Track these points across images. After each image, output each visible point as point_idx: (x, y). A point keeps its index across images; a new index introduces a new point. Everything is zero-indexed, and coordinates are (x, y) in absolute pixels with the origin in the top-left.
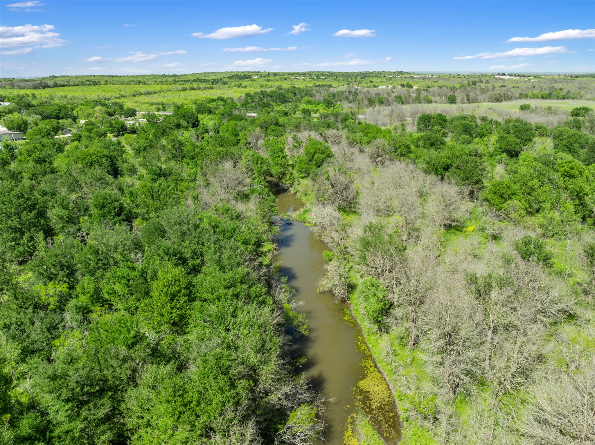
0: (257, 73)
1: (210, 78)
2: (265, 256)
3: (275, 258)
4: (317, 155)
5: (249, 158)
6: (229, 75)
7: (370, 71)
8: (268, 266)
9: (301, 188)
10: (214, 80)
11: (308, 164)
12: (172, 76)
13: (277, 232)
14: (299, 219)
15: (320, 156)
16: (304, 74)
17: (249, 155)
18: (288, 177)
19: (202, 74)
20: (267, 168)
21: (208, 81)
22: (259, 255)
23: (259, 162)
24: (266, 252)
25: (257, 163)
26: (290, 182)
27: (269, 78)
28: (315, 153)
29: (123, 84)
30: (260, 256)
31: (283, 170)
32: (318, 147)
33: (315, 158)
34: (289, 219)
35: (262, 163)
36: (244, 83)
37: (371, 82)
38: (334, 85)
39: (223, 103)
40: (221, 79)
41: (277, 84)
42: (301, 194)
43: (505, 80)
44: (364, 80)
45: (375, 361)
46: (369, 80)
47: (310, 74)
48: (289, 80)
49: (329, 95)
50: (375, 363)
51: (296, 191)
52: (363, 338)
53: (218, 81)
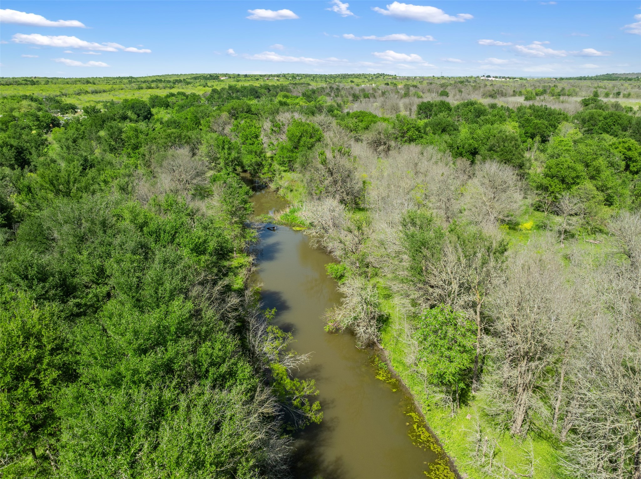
0: (225, 75)
1: (172, 79)
2: (236, 275)
3: (252, 278)
4: (304, 139)
5: (212, 142)
6: (193, 76)
8: (240, 293)
9: (284, 183)
10: (177, 81)
11: (292, 151)
12: (128, 78)
13: (254, 238)
14: (284, 221)
15: (308, 140)
16: (278, 76)
17: (212, 138)
18: (266, 169)
19: (163, 76)
20: (236, 155)
21: (169, 82)
22: (225, 272)
23: (226, 146)
24: (236, 267)
25: (223, 148)
26: (269, 175)
27: (239, 79)
28: (301, 136)
29: (68, 83)
30: (226, 275)
31: (259, 159)
32: (305, 128)
33: (302, 143)
34: (270, 223)
35: (229, 148)
36: (210, 83)
37: (352, 82)
38: (312, 83)
39: (183, 97)
40: (184, 80)
41: (247, 84)
42: (285, 190)
43: (492, 80)
44: (344, 80)
45: (453, 466)
46: (349, 80)
47: (284, 76)
48: (262, 80)
49: (307, 91)
50: (455, 471)
51: (278, 186)
52: (420, 417)
53: (180, 81)
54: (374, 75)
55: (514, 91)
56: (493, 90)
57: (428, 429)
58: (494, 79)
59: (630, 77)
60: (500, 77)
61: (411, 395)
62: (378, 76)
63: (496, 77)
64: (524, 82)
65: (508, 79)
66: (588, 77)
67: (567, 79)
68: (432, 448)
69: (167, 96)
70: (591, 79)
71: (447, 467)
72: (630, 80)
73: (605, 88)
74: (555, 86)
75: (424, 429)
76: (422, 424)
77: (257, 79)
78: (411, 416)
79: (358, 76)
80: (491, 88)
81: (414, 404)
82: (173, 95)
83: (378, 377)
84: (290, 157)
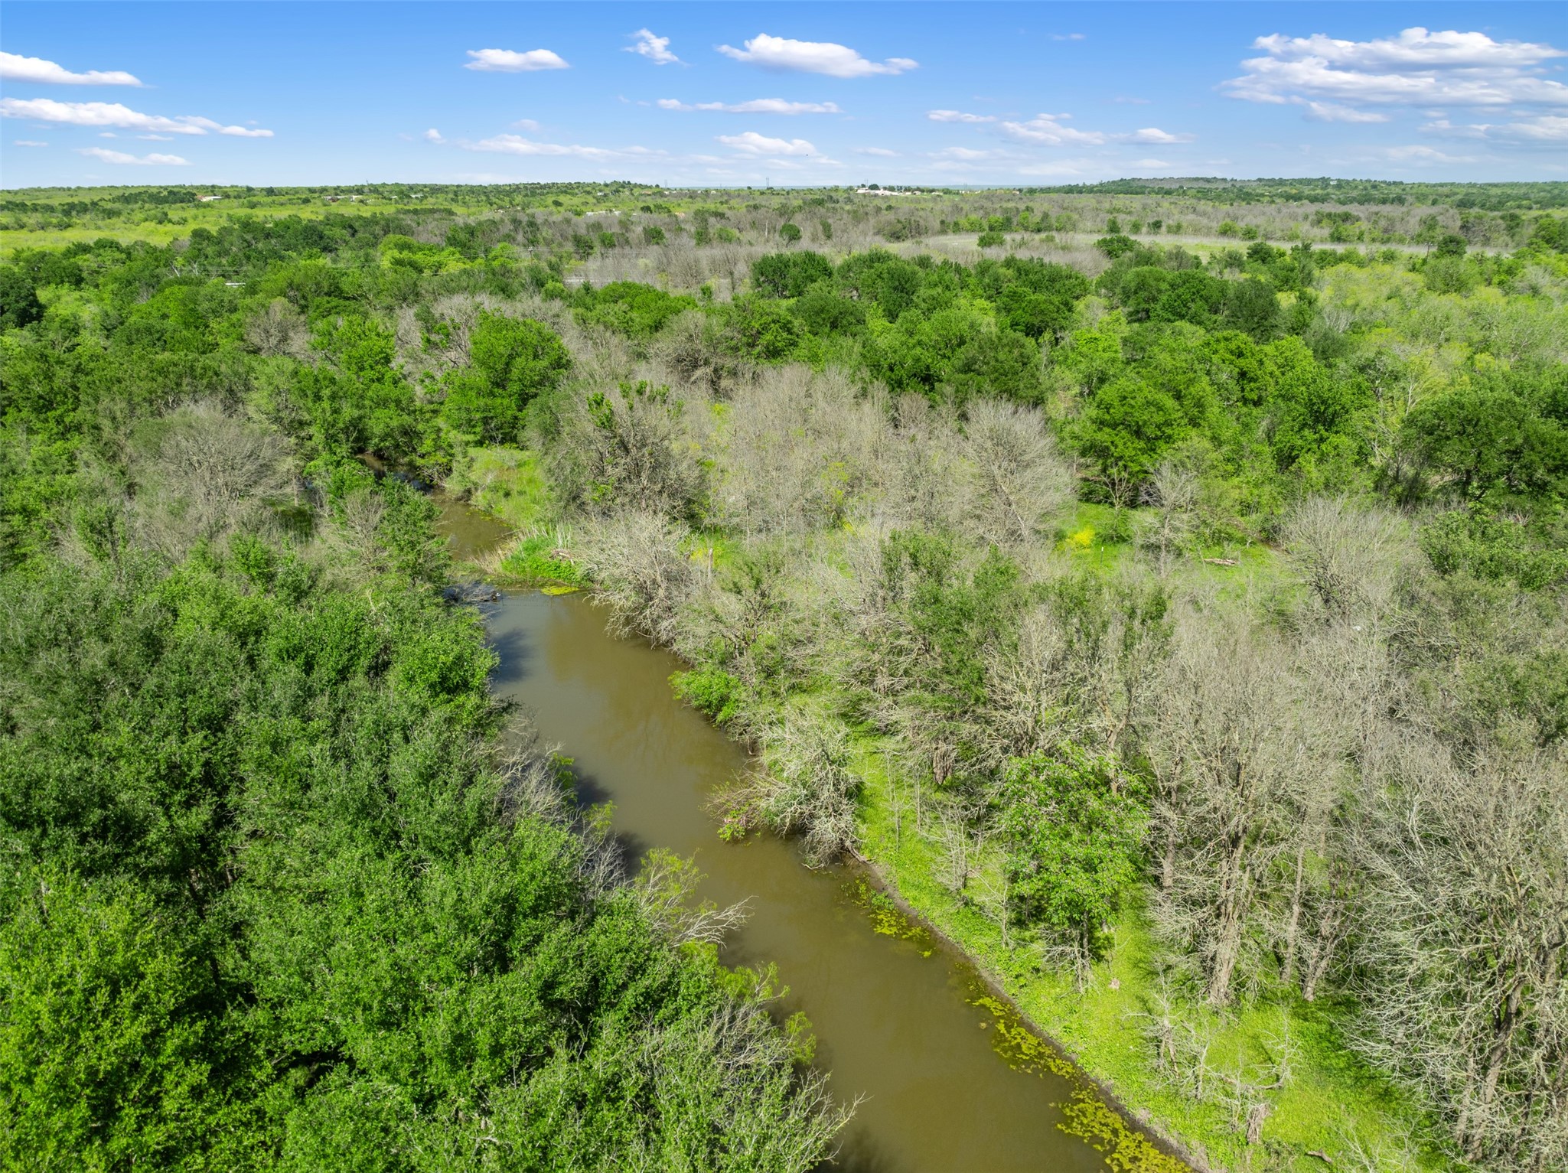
0: (212, 190)
1: (55, 203)
4: (519, 362)
5: (283, 382)
6: (119, 193)
7: (542, 183)
9: (482, 475)
10: (72, 206)
11: (492, 394)
14: (514, 575)
15: (531, 364)
16: (359, 190)
17: (281, 372)
18: (428, 443)
19: (24, 192)
20: (356, 413)
21: (50, 209)
27: (253, 200)
28: (511, 356)
31: (406, 420)
32: (519, 335)
33: (515, 373)
35: (334, 397)
36: (174, 213)
37: (557, 204)
38: (459, 210)
39: (117, 255)
40: (94, 204)
41: (283, 214)
42: (489, 496)
43: (884, 197)
44: (536, 200)
45: (1110, 1099)
46: (550, 199)
47: (375, 190)
48: (319, 203)
49: (455, 230)
50: (1118, 1109)
51: (469, 485)
52: (1004, 1004)
53: (83, 209)
54: (606, 185)
55: (942, 222)
56: (899, 221)
57: (1030, 1029)
58: (887, 193)
59: (1167, 187)
60: (900, 189)
61: (966, 958)
62: (619, 188)
63: (892, 189)
64: (957, 198)
65: (918, 193)
66: (1084, 186)
67: (1043, 190)
68: (1054, 1069)
69: (70, 253)
70: (1091, 190)
71: (1099, 1104)
72: (1169, 192)
73: (1130, 213)
74: (1027, 209)
75: (1023, 1031)
76: (1014, 1019)
77: (306, 201)
78: (983, 1006)
79: (568, 189)
80: (890, 216)
81: (980, 977)
82: (84, 249)
83: (879, 930)
84: (487, 409)
